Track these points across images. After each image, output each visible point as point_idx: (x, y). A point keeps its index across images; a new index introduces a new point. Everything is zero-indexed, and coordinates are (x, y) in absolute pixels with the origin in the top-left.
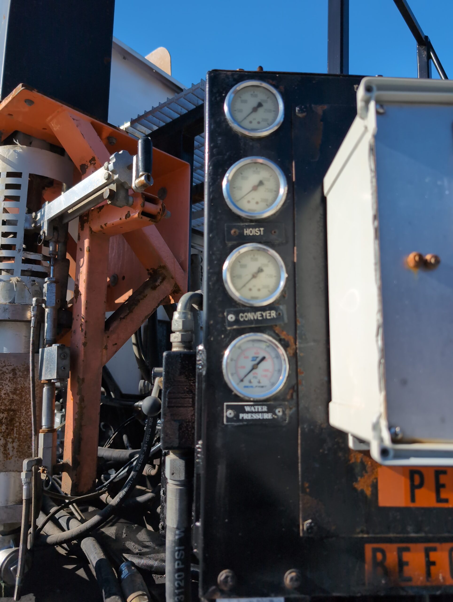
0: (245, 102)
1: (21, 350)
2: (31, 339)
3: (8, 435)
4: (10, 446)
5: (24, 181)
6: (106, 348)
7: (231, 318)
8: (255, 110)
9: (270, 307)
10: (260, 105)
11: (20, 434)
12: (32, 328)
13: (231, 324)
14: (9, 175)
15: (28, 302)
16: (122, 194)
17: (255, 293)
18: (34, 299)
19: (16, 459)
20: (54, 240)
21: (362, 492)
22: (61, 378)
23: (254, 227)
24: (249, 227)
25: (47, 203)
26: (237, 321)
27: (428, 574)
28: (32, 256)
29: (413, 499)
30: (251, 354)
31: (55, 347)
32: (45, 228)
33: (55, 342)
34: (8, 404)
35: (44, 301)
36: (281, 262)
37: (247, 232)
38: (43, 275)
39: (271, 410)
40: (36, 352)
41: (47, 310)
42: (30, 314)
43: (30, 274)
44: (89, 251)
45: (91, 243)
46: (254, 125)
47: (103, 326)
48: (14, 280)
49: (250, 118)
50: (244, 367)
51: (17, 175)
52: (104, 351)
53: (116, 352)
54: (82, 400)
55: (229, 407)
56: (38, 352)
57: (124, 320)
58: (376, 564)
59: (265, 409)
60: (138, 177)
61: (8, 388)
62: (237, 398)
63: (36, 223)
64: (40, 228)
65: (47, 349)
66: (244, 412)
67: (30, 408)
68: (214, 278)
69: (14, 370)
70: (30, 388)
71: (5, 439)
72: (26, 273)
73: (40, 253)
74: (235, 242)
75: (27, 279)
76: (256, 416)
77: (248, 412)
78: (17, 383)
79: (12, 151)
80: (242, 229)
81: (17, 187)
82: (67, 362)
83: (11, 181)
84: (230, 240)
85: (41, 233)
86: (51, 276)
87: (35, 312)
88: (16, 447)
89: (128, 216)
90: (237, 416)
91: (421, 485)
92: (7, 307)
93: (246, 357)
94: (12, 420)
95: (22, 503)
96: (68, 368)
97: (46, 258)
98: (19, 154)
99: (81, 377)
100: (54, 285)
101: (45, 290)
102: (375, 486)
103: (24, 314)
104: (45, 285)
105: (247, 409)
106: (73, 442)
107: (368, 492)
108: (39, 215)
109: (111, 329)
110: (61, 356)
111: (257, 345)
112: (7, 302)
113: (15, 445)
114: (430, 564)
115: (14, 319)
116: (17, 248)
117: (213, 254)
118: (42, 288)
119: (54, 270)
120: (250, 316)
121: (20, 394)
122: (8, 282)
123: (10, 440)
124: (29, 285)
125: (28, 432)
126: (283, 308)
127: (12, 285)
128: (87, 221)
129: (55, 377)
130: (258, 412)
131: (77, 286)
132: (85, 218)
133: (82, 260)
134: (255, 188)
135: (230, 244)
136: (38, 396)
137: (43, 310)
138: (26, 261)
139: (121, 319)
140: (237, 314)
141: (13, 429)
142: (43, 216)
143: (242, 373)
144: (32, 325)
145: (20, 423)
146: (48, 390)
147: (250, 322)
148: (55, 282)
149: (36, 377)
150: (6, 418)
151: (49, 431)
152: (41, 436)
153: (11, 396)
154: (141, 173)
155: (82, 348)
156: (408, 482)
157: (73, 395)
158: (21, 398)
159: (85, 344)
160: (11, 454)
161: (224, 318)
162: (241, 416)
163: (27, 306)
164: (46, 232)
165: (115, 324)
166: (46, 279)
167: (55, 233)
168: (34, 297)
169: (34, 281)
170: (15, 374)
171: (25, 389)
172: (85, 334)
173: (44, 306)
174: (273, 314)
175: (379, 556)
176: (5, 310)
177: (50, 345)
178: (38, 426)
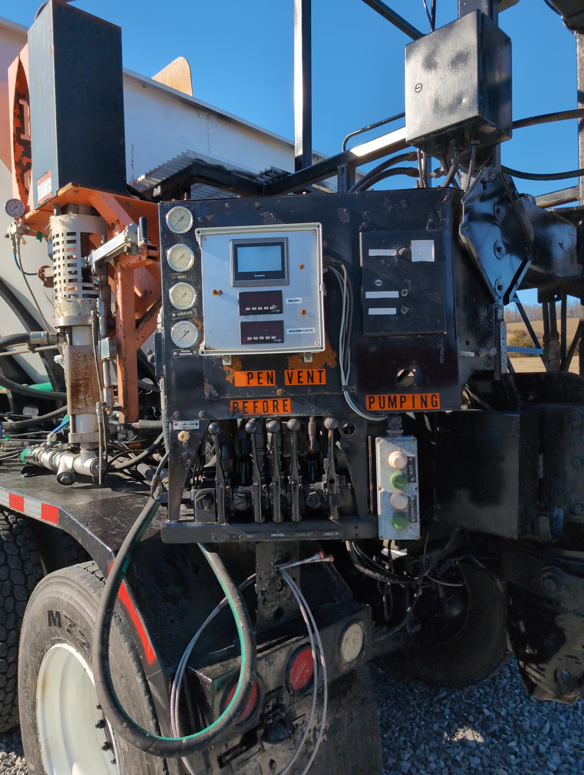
0: (176, 216)
1: (87, 343)
2: (93, 336)
3: (86, 393)
4: (87, 399)
5: (78, 238)
6: (138, 339)
7: (174, 315)
8: (180, 220)
9: (189, 310)
10: (183, 218)
11: (92, 393)
12: (93, 329)
13: (174, 318)
14: (69, 234)
15: (88, 314)
16: (134, 249)
17: (184, 304)
18: (92, 312)
19: (92, 407)
20: (99, 274)
21: (229, 381)
22: (113, 357)
23: (182, 275)
24: (180, 275)
25: (93, 250)
26: (176, 316)
27: (255, 411)
28: (88, 285)
29: (249, 384)
30: (183, 330)
31: (107, 339)
32: (94, 267)
33: (107, 336)
34: (84, 375)
35: (98, 313)
36: (194, 290)
37: (179, 277)
38: (96, 296)
39: (192, 351)
40: (96, 344)
41: (100, 318)
42: (91, 321)
43: (87, 296)
44: (121, 280)
45: (122, 275)
46: (181, 228)
47: (134, 325)
48: (79, 300)
49: (178, 224)
50: (181, 335)
51: (73, 234)
52: (137, 341)
53: (144, 341)
54: (126, 370)
55: (174, 351)
56: (98, 344)
57: (148, 322)
58: (234, 408)
59: (189, 351)
60: (141, 240)
61: (83, 366)
62: (178, 347)
63: (87, 263)
64: (90, 267)
65: (103, 341)
66: (181, 353)
67: (97, 377)
68: (166, 299)
69: (85, 355)
70: (95, 366)
71: (85, 395)
72: (85, 296)
73: (92, 282)
74: (174, 282)
75: (87, 300)
76: (186, 354)
77: (183, 353)
78: (87, 363)
79: (68, 218)
80: (177, 276)
81: (74, 242)
82: (115, 348)
83: (70, 238)
84: (172, 282)
85: (92, 270)
86: (100, 296)
87: (94, 319)
88: (91, 400)
89: (140, 259)
90: (178, 354)
91: (252, 378)
92: (77, 317)
93: (182, 331)
94: (87, 384)
95: (98, 431)
96: (116, 352)
97: (96, 285)
98: (72, 220)
99: (124, 356)
100: (103, 302)
101: (98, 306)
102: (234, 379)
103: (87, 321)
104: (98, 303)
105: (182, 351)
106: (123, 394)
107: (231, 382)
108: (89, 258)
109: (140, 327)
110: (111, 344)
111: (185, 326)
112: (77, 314)
113: (91, 398)
114: (255, 407)
115: (81, 324)
116: (79, 280)
117: (165, 288)
118: (96, 304)
119: (102, 293)
120: (182, 314)
121: (90, 369)
122: (75, 302)
123: (88, 396)
124: (88, 304)
125: (97, 391)
126: (195, 310)
127: (78, 303)
128: (118, 261)
129: (109, 356)
130: (186, 353)
131: (116, 302)
132: (117, 259)
133: (117, 286)
134: (181, 258)
135: (172, 283)
136: (100, 370)
137: (98, 318)
138: (85, 288)
139: (146, 321)
140: (176, 313)
141: (88, 390)
142: (91, 259)
143: (180, 338)
144: (92, 327)
145: (92, 386)
146: (106, 364)
147: (182, 316)
148: (103, 300)
149: (98, 359)
150: (84, 383)
151: (109, 388)
152: (105, 390)
153: (85, 370)
154: (142, 239)
155: (123, 340)
156: (247, 377)
157: (120, 368)
158: (91, 371)
159: (124, 337)
160: (89, 404)
161: (171, 315)
162: (180, 354)
163: (88, 316)
164: (95, 269)
165: (142, 325)
166: (98, 299)
167: (100, 270)
168: (92, 310)
169: (91, 300)
170: (86, 358)
171: (92, 366)
172: (124, 331)
173: (98, 315)
174: (191, 312)
175: (236, 405)
176: (76, 319)
177: (104, 338)
178: (102, 386)
